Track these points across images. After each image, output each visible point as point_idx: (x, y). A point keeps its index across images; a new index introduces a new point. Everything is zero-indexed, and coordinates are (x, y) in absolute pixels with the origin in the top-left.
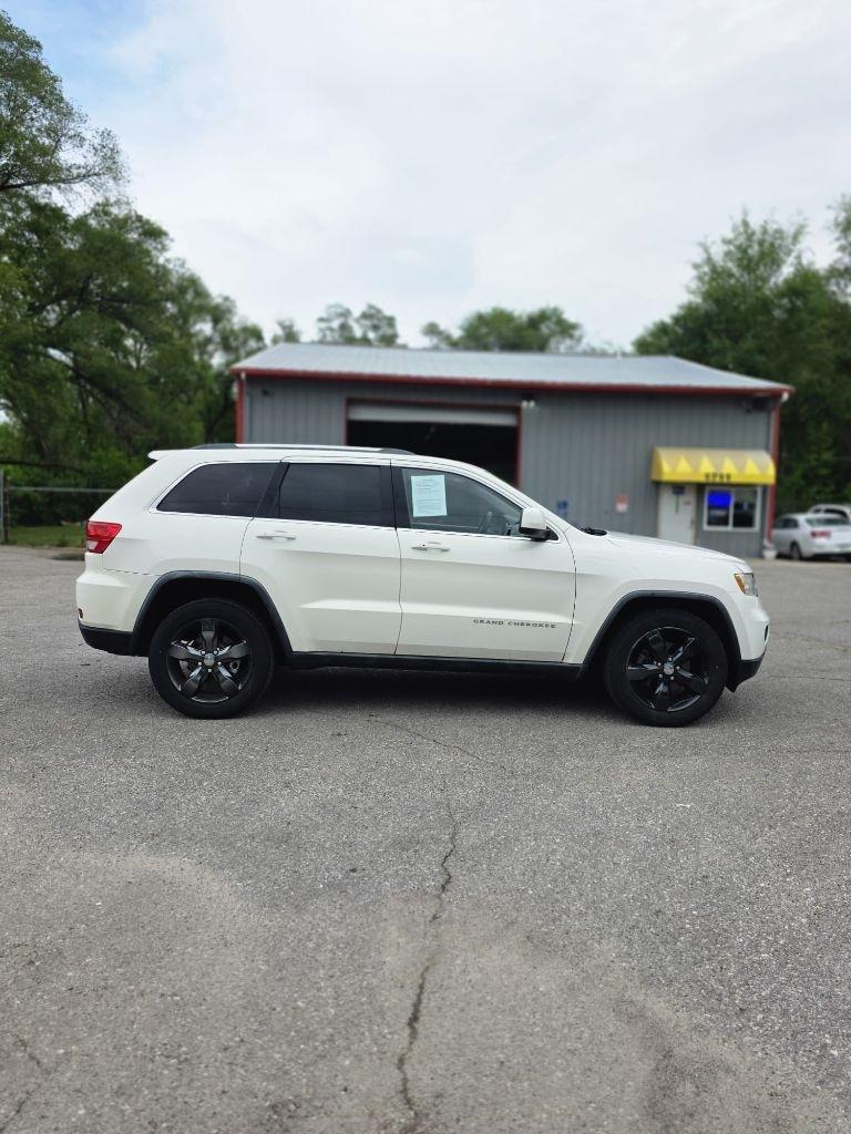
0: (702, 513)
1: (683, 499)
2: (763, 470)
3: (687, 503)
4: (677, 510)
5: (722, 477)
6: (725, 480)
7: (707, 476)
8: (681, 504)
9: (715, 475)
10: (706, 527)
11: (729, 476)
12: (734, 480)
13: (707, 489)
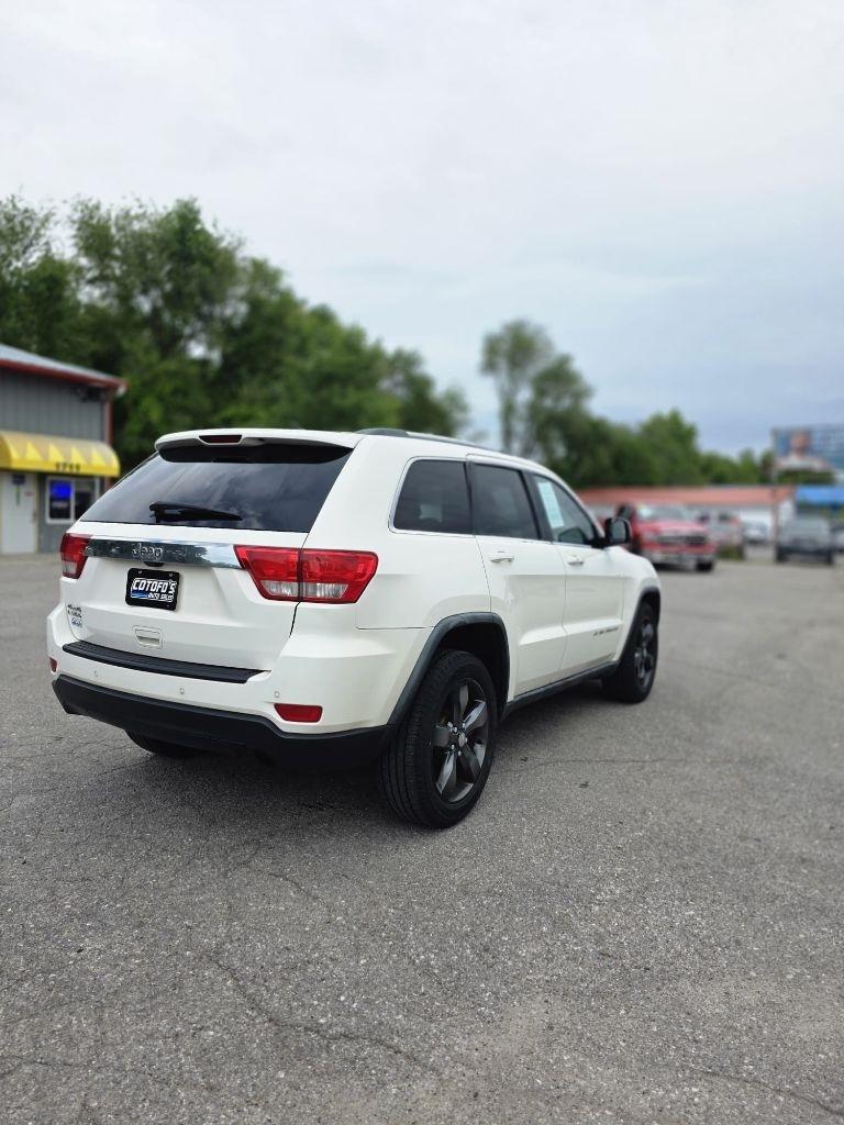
0: (44, 505)
1: (23, 489)
2: (108, 462)
3: (29, 494)
4: (18, 502)
5: (71, 466)
6: (75, 471)
7: (58, 465)
8: (22, 495)
9: (65, 465)
10: (49, 521)
11: (78, 467)
12: (83, 471)
13: (49, 478)
